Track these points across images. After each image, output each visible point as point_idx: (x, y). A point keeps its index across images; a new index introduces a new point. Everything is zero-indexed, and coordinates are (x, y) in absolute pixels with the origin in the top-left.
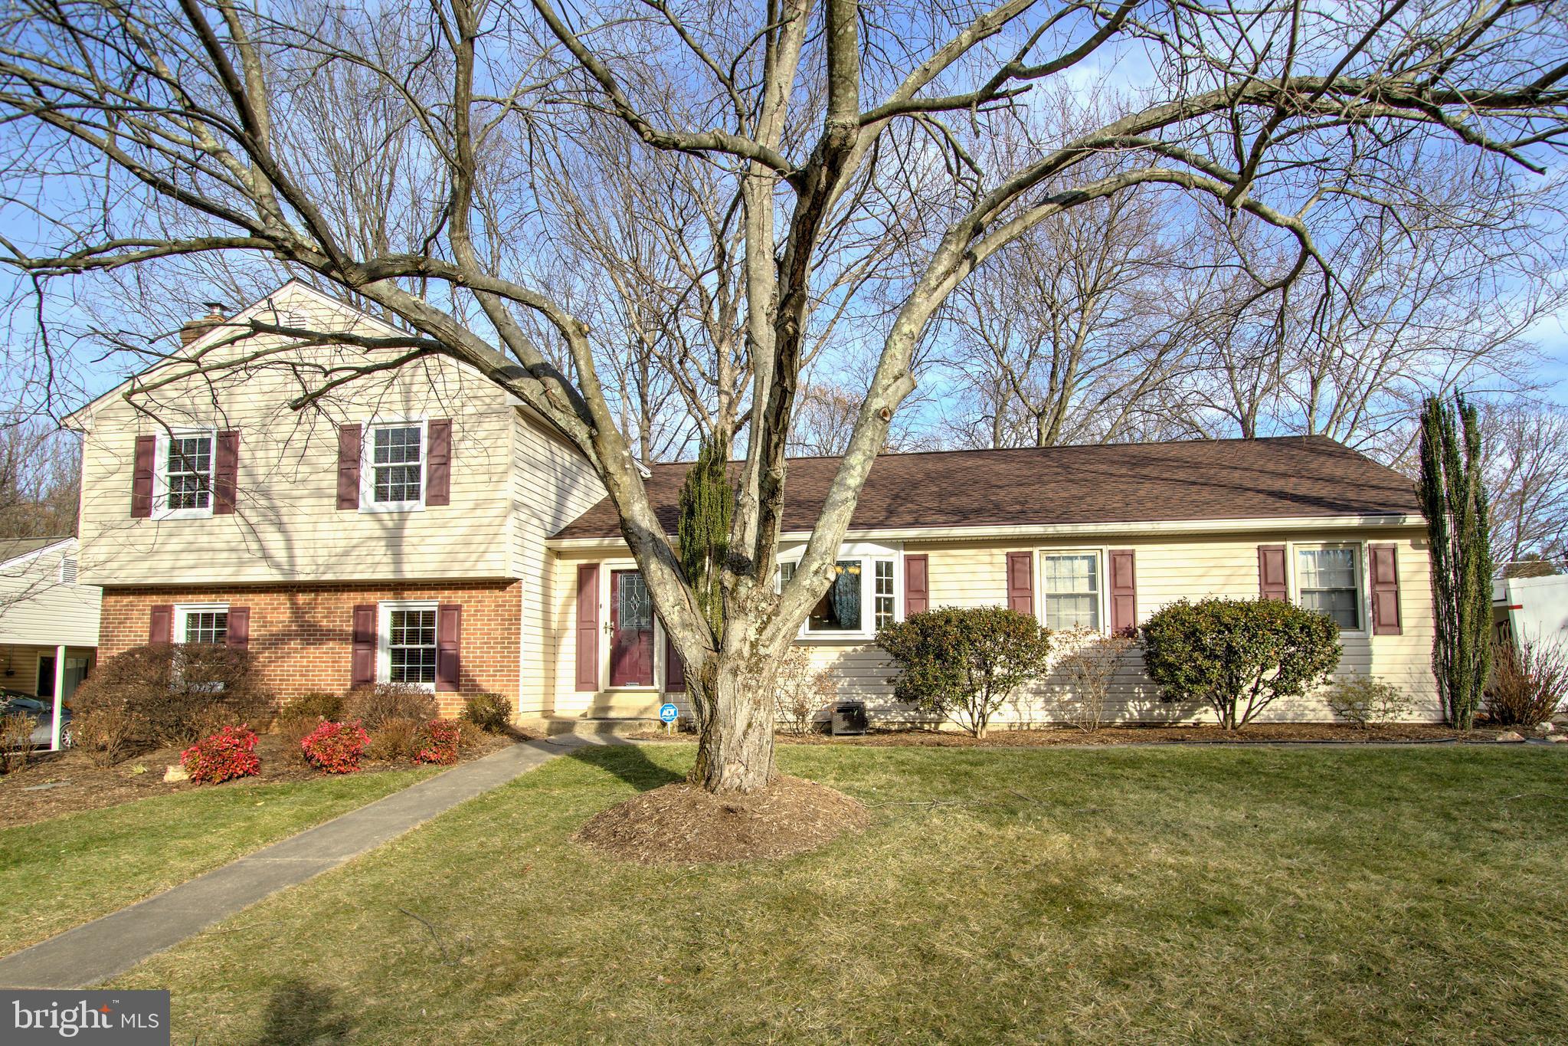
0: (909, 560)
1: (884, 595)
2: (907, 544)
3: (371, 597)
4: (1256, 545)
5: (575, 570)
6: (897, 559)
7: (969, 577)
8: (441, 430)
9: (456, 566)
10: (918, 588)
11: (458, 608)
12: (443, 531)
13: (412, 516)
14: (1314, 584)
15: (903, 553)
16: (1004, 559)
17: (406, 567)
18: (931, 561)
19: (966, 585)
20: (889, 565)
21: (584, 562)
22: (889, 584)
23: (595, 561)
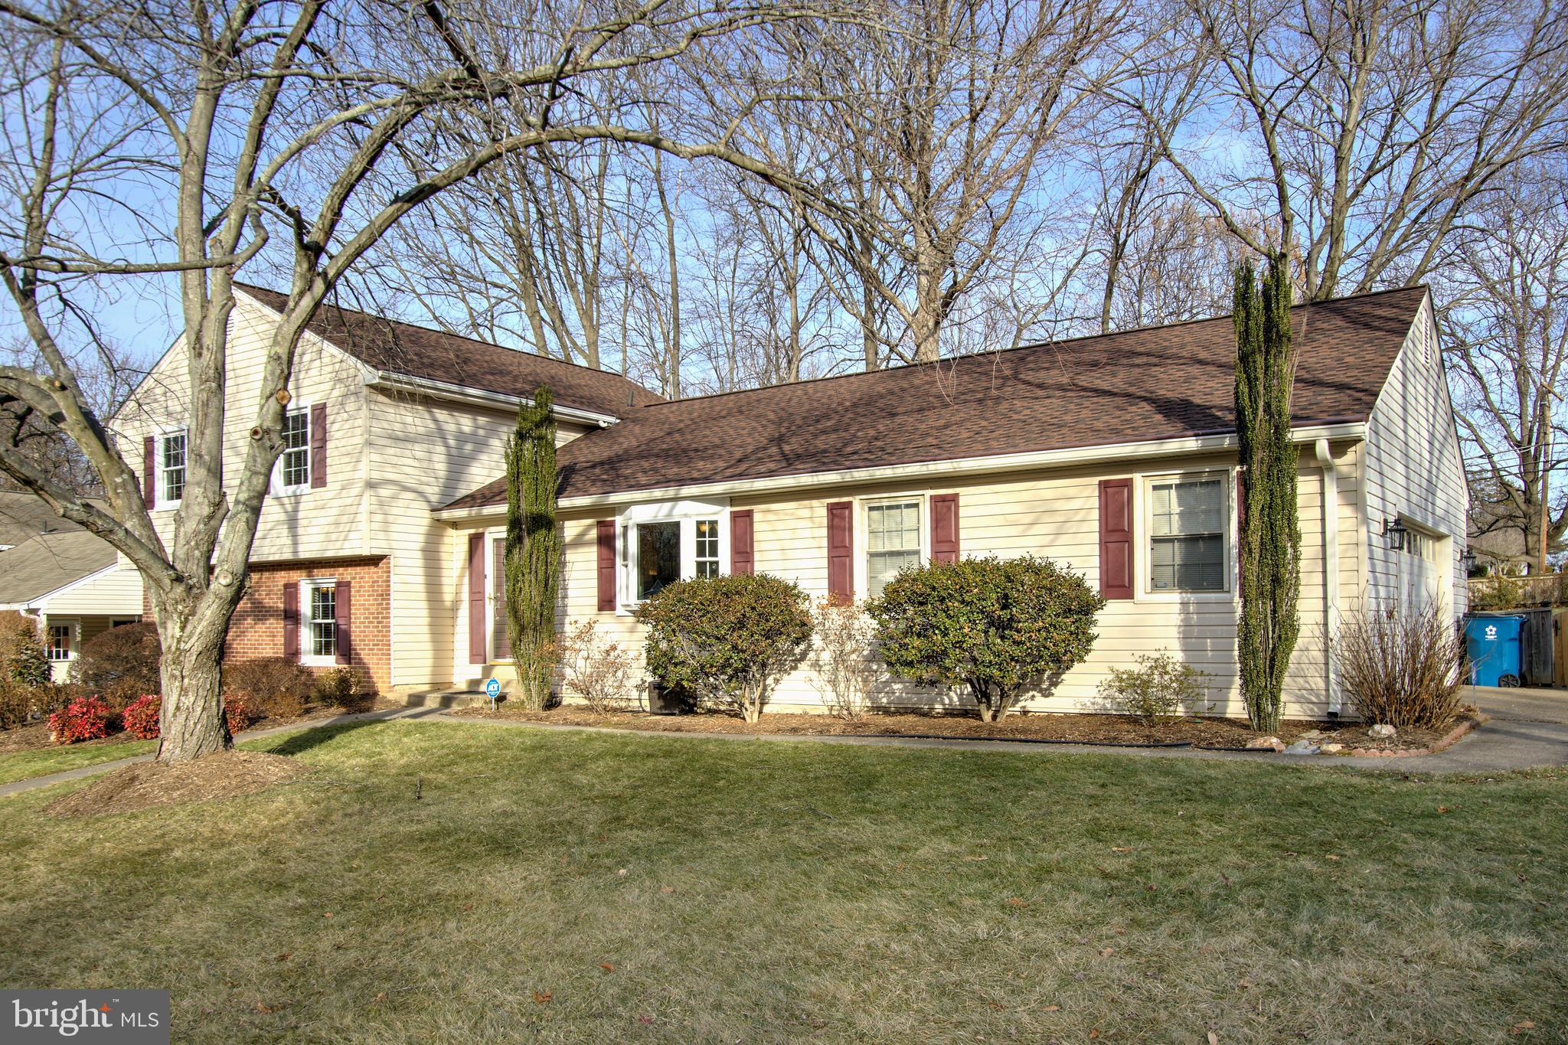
0: (735, 516)
1: (708, 559)
2: (733, 499)
3: (295, 576)
4: (1096, 480)
5: (466, 540)
6: (723, 516)
7: (789, 534)
8: (320, 411)
9: (331, 546)
10: (743, 550)
11: (348, 584)
12: (322, 513)
13: (304, 499)
14: (1175, 529)
15: (728, 509)
16: (824, 512)
17: (301, 548)
18: (757, 517)
19: (787, 545)
20: (713, 524)
21: (472, 531)
22: (714, 547)
23: (481, 530)
